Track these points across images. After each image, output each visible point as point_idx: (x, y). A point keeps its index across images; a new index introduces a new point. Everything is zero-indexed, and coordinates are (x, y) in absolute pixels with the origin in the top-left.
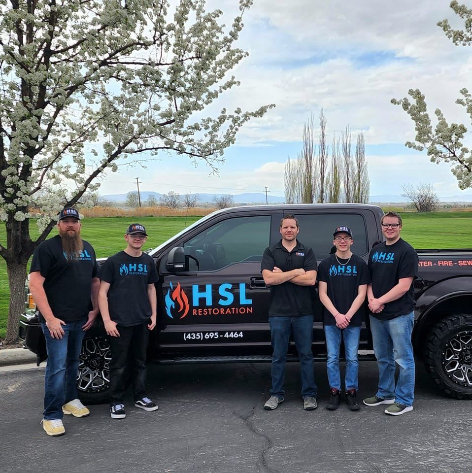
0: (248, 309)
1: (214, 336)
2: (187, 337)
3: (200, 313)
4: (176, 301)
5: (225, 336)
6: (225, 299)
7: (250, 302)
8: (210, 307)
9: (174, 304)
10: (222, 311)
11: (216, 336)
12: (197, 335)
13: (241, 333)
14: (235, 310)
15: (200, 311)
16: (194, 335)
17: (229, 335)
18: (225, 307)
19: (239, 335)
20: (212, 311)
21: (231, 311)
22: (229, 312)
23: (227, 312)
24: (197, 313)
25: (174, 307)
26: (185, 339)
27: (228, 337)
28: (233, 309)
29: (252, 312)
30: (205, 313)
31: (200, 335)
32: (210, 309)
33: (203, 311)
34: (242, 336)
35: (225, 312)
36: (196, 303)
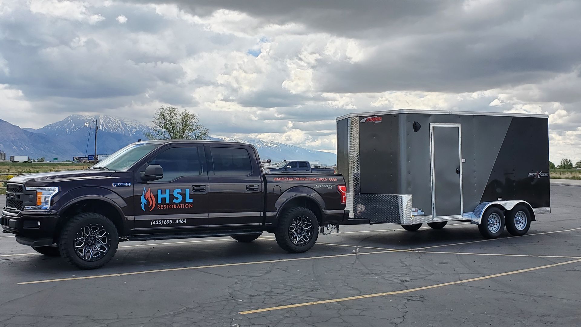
0: (190, 205)
1: (170, 222)
2: (153, 223)
3: (162, 208)
4: (147, 200)
5: (176, 222)
6: (177, 198)
7: (191, 200)
8: (168, 204)
9: (146, 201)
10: (175, 206)
11: (171, 222)
12: (159, 222)
13: (186, 220)
14: (183, 205)
15: (162, 206)
16: (158, 221)
17: (178, 221)
18: (177, 204)
19: (184, 222)
20: (169, 206)
21: (180, 206)
22: (179, 207)
23: (178, 207)
24: (160, 207)
25: (146, 204)
26: (152, 225)
27: (177, 222)
28: (181, 205)
29: (192, 207)
30: (165, 208)
31: (161, 222)
32: (168, 205)
33: (163, 206)
34: (186, 222)
35: (176, 207)
36: (159, 201)
